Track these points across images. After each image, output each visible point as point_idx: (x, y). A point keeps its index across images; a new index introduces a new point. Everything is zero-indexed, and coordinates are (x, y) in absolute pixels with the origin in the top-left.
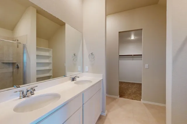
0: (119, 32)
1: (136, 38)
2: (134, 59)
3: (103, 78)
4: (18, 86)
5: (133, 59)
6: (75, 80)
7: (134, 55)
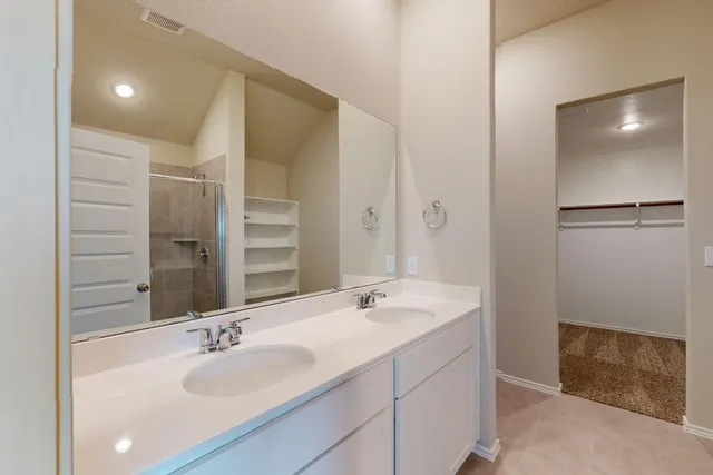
0: (559, 107)
1: (648, 123)
2: (643, 222)
3: (481, 304)
4: (198, 314)
5: (639, 225)
6: (370, 303)
7: (641, 205)
